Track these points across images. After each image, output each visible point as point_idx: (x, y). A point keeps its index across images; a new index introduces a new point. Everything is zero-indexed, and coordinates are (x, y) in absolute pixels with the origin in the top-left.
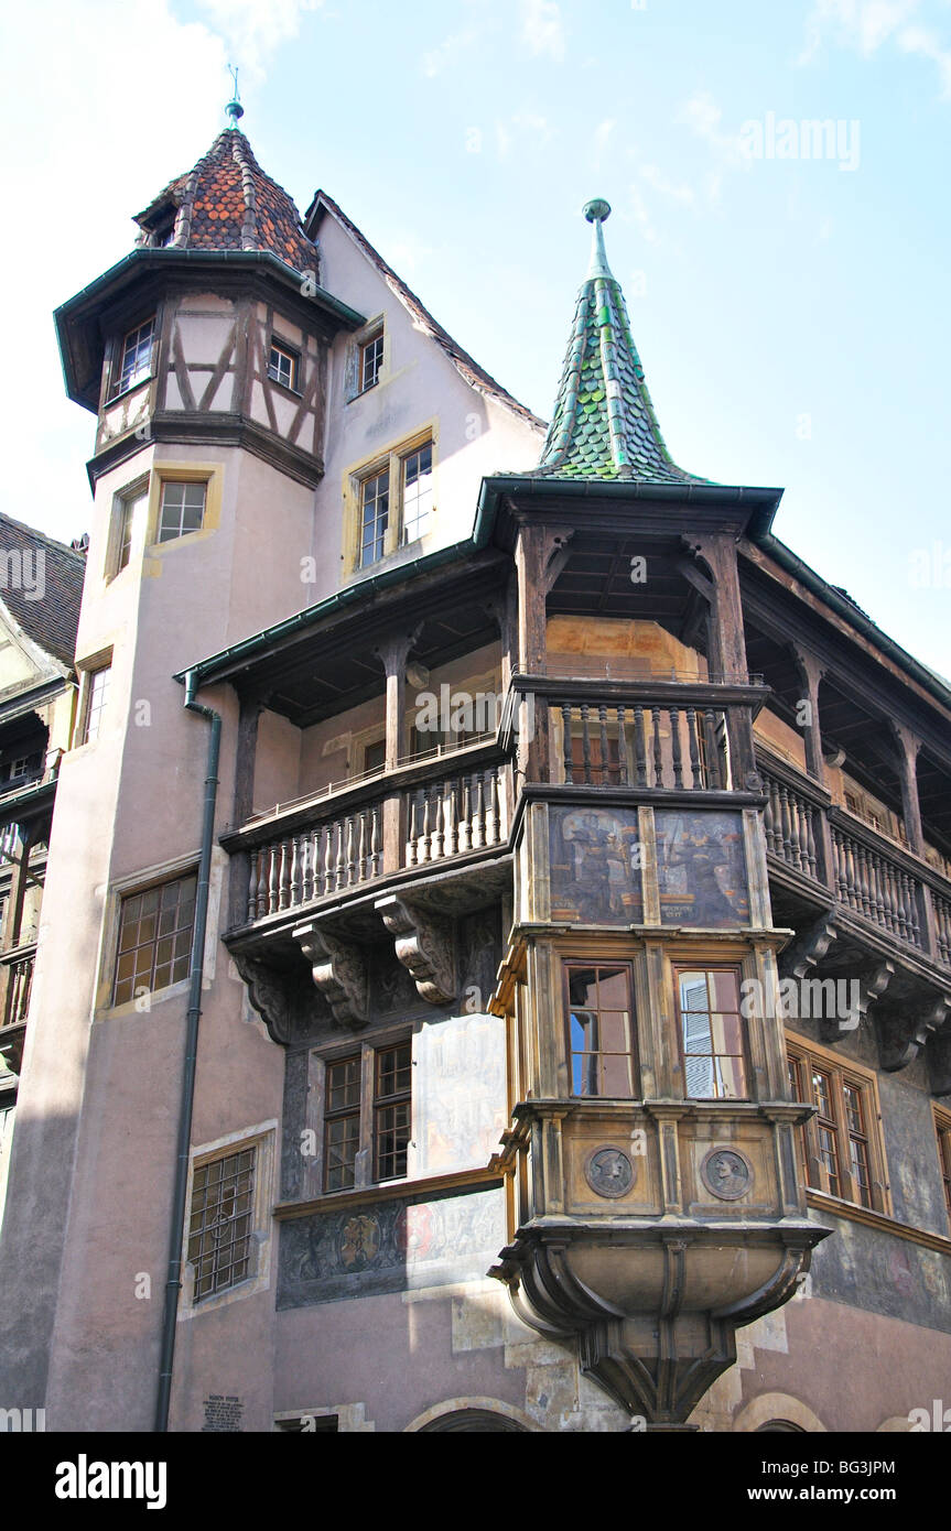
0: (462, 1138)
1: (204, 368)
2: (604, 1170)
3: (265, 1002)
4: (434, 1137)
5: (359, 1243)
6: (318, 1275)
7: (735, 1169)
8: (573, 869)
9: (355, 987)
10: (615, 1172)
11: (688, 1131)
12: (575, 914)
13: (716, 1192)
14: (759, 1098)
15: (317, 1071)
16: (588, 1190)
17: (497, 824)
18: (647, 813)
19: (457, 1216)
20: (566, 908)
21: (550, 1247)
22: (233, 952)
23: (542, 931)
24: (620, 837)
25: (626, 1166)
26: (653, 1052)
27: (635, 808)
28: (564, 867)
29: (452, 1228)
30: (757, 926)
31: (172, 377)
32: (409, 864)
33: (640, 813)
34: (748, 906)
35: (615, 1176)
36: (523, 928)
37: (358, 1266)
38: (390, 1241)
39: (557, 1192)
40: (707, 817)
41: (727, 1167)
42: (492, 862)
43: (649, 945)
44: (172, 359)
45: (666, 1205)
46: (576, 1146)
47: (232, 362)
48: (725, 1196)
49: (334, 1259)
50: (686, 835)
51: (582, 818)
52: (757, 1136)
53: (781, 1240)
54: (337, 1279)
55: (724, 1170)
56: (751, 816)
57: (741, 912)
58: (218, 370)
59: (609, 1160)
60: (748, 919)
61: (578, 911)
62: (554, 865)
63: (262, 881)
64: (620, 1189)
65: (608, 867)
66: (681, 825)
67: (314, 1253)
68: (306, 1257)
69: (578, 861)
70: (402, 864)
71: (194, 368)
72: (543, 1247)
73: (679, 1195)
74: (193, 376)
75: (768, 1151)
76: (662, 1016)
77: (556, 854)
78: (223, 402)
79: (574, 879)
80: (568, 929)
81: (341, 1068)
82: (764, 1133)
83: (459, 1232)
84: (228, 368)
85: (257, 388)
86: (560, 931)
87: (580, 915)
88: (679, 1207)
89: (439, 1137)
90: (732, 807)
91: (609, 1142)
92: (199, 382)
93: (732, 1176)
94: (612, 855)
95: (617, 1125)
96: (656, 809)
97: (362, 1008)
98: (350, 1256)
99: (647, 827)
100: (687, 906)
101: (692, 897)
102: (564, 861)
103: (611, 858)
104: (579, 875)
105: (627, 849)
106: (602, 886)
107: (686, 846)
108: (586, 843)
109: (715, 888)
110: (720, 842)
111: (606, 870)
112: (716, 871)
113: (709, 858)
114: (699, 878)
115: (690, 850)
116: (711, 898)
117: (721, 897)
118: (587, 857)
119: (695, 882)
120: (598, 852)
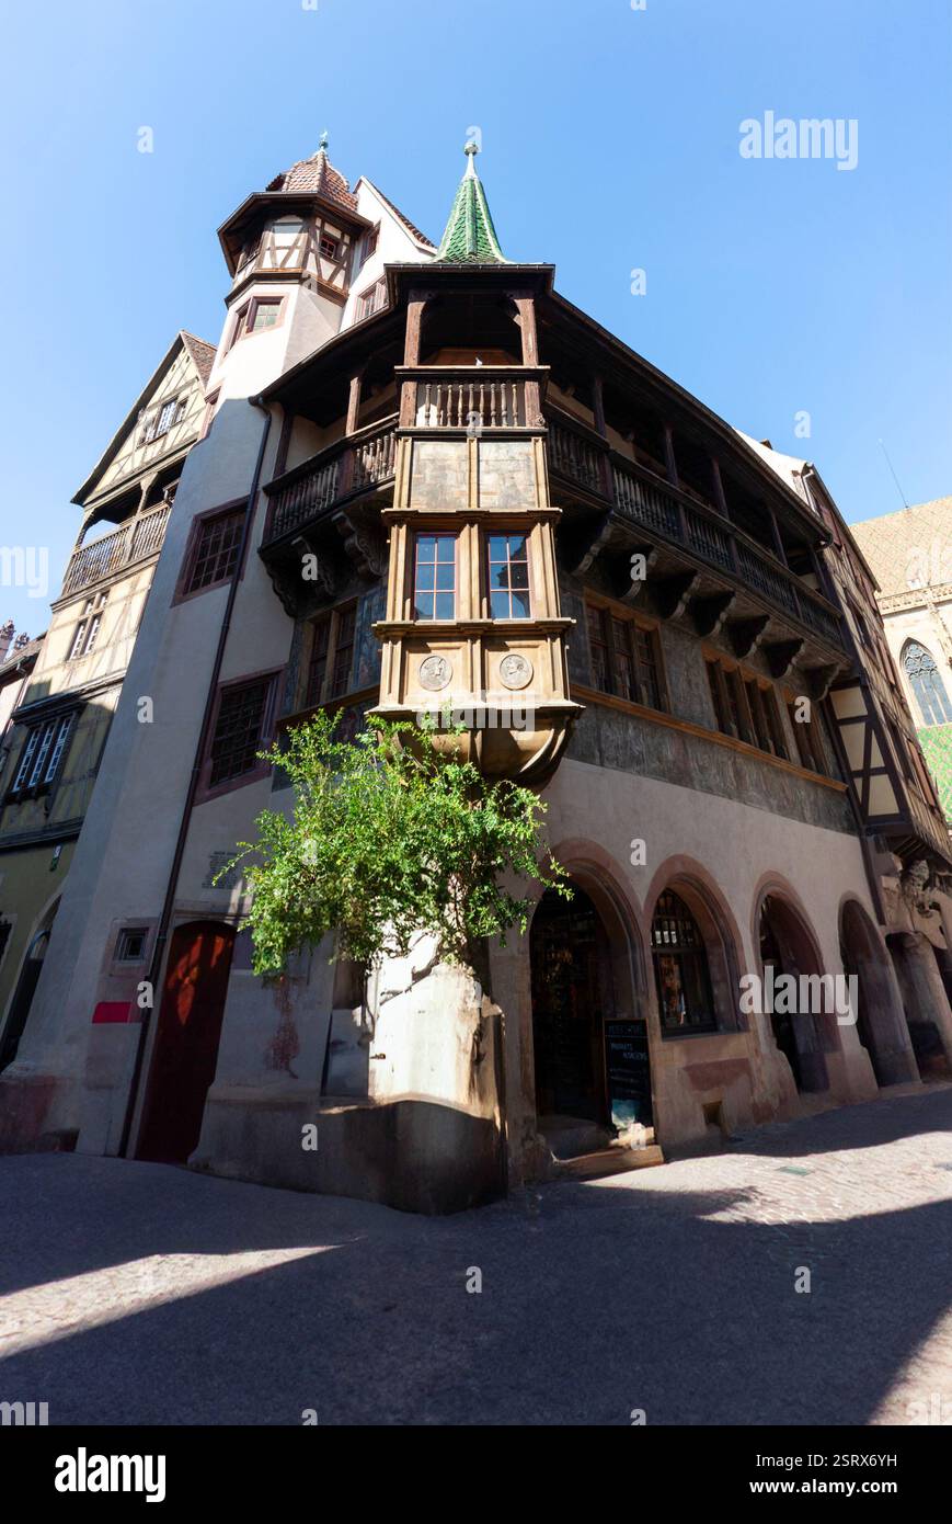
1: (285, 248)
2: (429, 671)
3: (282, 590)
7: (520, 667)
8: (424, 478)
9: (328, 575)
10: (437, 672)
13: (506, 684)
15: (309, 629)
18: (473, 442)
20: (418, 501)
22: (263, 559)
24: (455, 457)
25: (445, 668)
27: (465, 440)
28: (419, 476)
30: (538, 508)
31: (268, 254)
33: (468, 442)
34: (534, 496)
35: (437, 675)
40: (512, 444)
41: (513, 665)
44: (268, 245)
47: (299, 244)
48: (512, 686)
50: (498, 455)
51: (433, 446)
55: (512, 668)
56: (536, 442)
57: (530, 500)
58: (291, 249)
59: (434, 664)
60: (533, 504)
61: (424, 503)
62: (414, 475)
64: (440, 684)
65: (446, 474)
66: (494, 448)
69: (428, 472)
71: (278, 248)
74: (278, 252)
75: (542, 653)
77: (415, 468)
78: (292, 264)
79: (425, 483)
80: (416, 512)
81: (321, 627)
84: (297, 248)
85: (312, 256)
87: (426, 505)
89: (365, 667)
90: (525, 437)
92: (281, 255)
93: (518, 672)
94: (449, 467)
96: (479, 439)
97: (332, 587)
99: (476, 450)
100: (495, 498)
101: (499, 491)
102: (420, 473)
103: (450, 469)
104: (428, 480)
105: (460, 464)
106: (441, 486)
107: (497, 460)
108: (433, 461)
109: (514, 485)
110: (517, 457)
111: (445, 476)
112: (515, 476)
113: (510, 468)
114: (504, 479)
115: (499, 463)
116: (511, 492)
117: (518, 491)
118: (435, 469)
119: (501, 483)
120: (440, 467)
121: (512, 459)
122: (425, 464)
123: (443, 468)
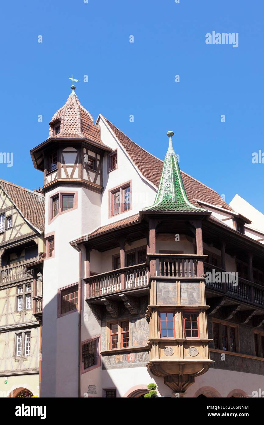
0: (140, 341)
3: (95, 312)
4: (134, 340)
5: (119, 359)
6: (111, 364)
9: (116, 310)
11: (185, 344)
17: (146, 281)
18: (178, 282)
19: (139, 355)
25: (172, 350)
27: (175, 281)
28: (160, 293)
29: (138, 357)
30: (201, 305)
32: (126, 288)
34: (200, 301)
35: (169, 352)
36: (150, 306)
37: (119, 363)
38: (126, 359)
41: (193, 350)
42: (145, 289)
47: (78, 165)
48: (193, 355)
49: (114, 362)
51: (163, 283)
54: (114, 365)
58: (74, 167)
61: (162, 302)
63: (93, 288)
64: (171, 354)
65: (169, 293)
67: (109, 360)
68: (108, 361)
69: (163, 292)
70: (125, 287)
73: (183, 355)
75: (202, 347)
78: (76, 176)
83: (140, 358)
84: (77, 167)
85: (84, 171)
88: (183, 357)
89: (135, 341)
93: (194, 352)
97: (118, 314)
98: (117, 362)
99: (178, 285)
100: (187, 301)
105: (174, 289)
106: (168, 297)
108: (164, 288)
110: (195, 287)
116: (192, 299)
117: (194, 299)
118: (165, 291)
119: (189, 296)
122: (161, 289)
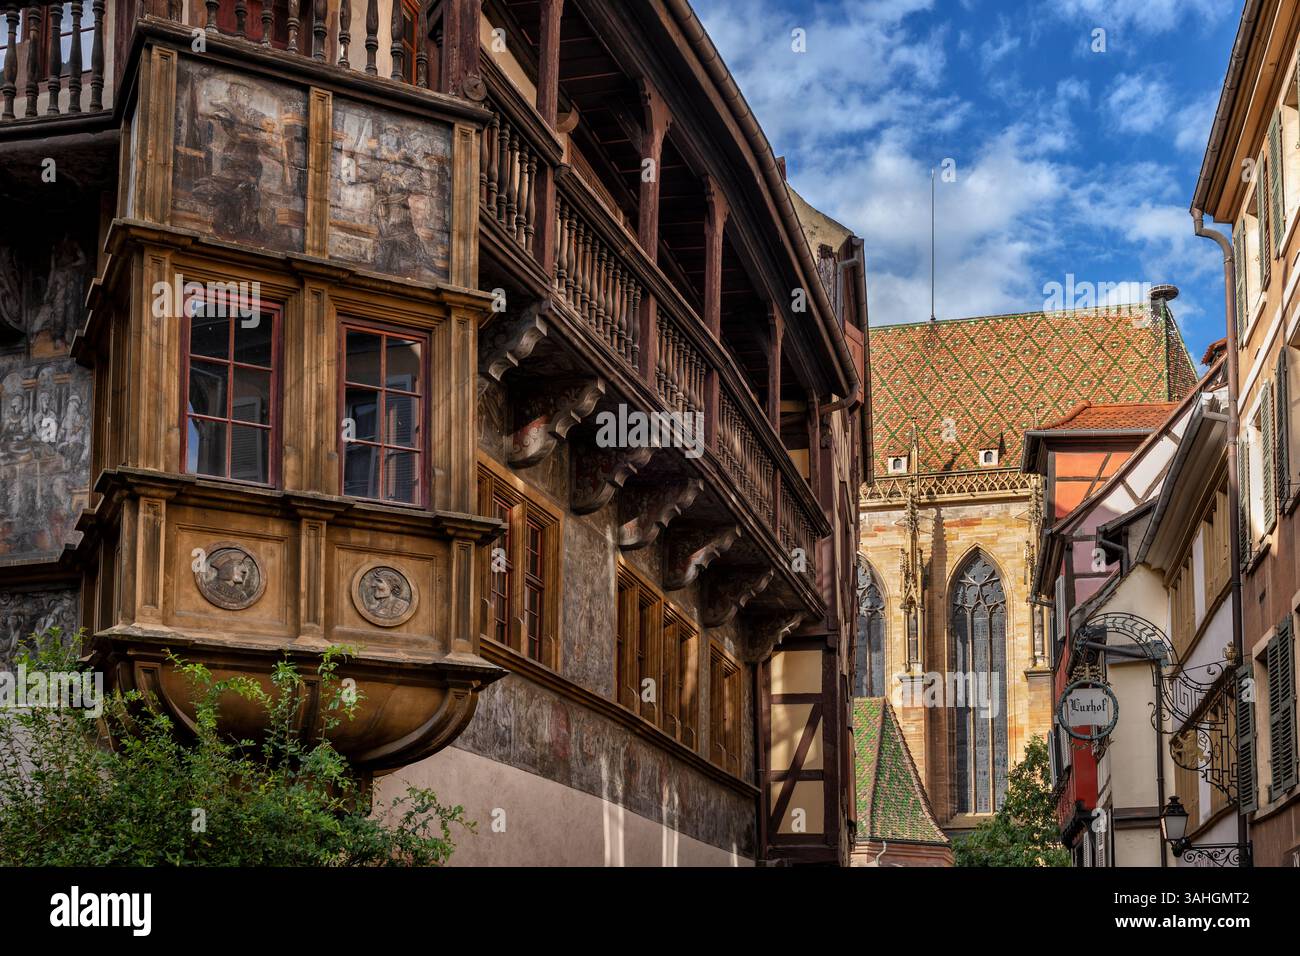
2: (222, 572)
7: (396, 590)
8: (208, 161)
10: (237, 577)
11: (340, 538)
12: (206, 223)
13: (369, 616)
14: (436, 506)
16: (196, 595)
18: (322, 99)
20: (194, 212)
21: (138, 664)
23: (156, 237)
24: (279, 128)
25: (251, 571)
26: (300, 427)
27: (305, 89)
28: (196, 153)
30: (455, 285)
33: (313, 96)
34: (448, 257)
35: (236, 583)
36: (126, 227)
39: (154, 594)
40: (409, 124)
41: (384, 585)
43: (308, 285)
45: (302, 625)
46: (185, 539)
48: (380, 621)
50: (374, 144)
51: (225, 87)
52: (427, 553)
53: (440, 678)
55: (382, 590)
56: (465, 135)
57: (440, 264)
59: (231, 561)
60: (446, 274)
61: (210, 219)
62: (182, 149)
64: (242, 599)
65: (260, 166)
66: (368, 129)
69: (217, 148)
72: (130, 661)
73: (322, 614)
75: (439, 571)
76: (318, 384)
77: (184, 130)
79: (209, 173)
80: (195, 240)
82: (439, 550)
86: (182, 241)
87: (214, 226)
88: (320, 628)
90: (440, 118)
91: (232, 539)
93: (392, 598)
95: (245, 518)
96: (337, 96)
99: (320, 119)
100: (367, 242)
101: (374, 230)
102: (195, 144)
103: (266, 154)
104: (217, 169)
105: (290, 146)
106: (249, 191)
107: (374, 158)
108: (230, 124)
109: (407, 224)
110: (420, 162)
111: (256, 169)
112: (411, 202)
113: (403, 182)
114: (387, 206)
115: (378, 165)
116: (401, 237)
117: (414, 238)
118: (231, 145)
119: (381, 211)
120: (244, 141)
121: (408, 162)
122: (210, 124)
123: (252, 147)
